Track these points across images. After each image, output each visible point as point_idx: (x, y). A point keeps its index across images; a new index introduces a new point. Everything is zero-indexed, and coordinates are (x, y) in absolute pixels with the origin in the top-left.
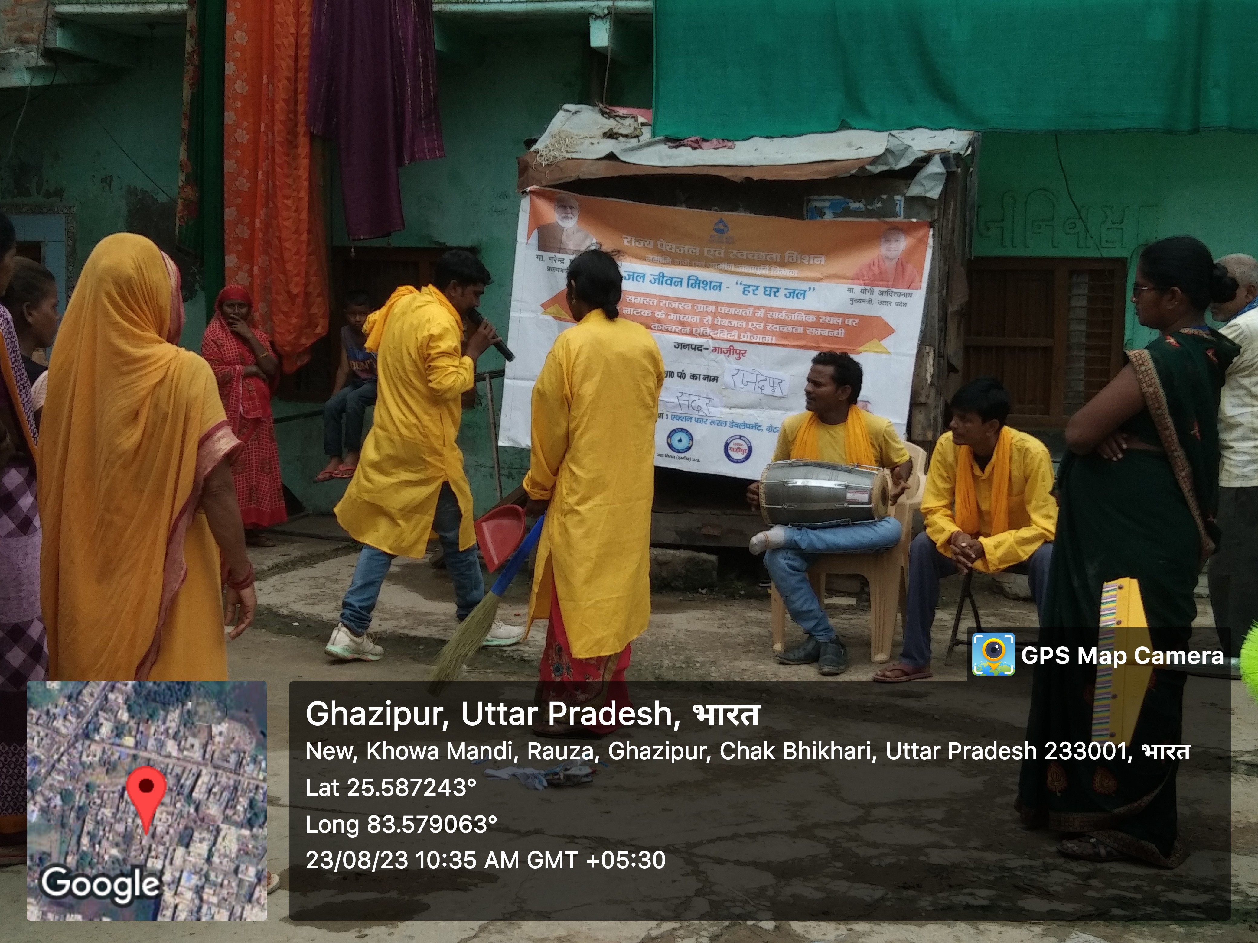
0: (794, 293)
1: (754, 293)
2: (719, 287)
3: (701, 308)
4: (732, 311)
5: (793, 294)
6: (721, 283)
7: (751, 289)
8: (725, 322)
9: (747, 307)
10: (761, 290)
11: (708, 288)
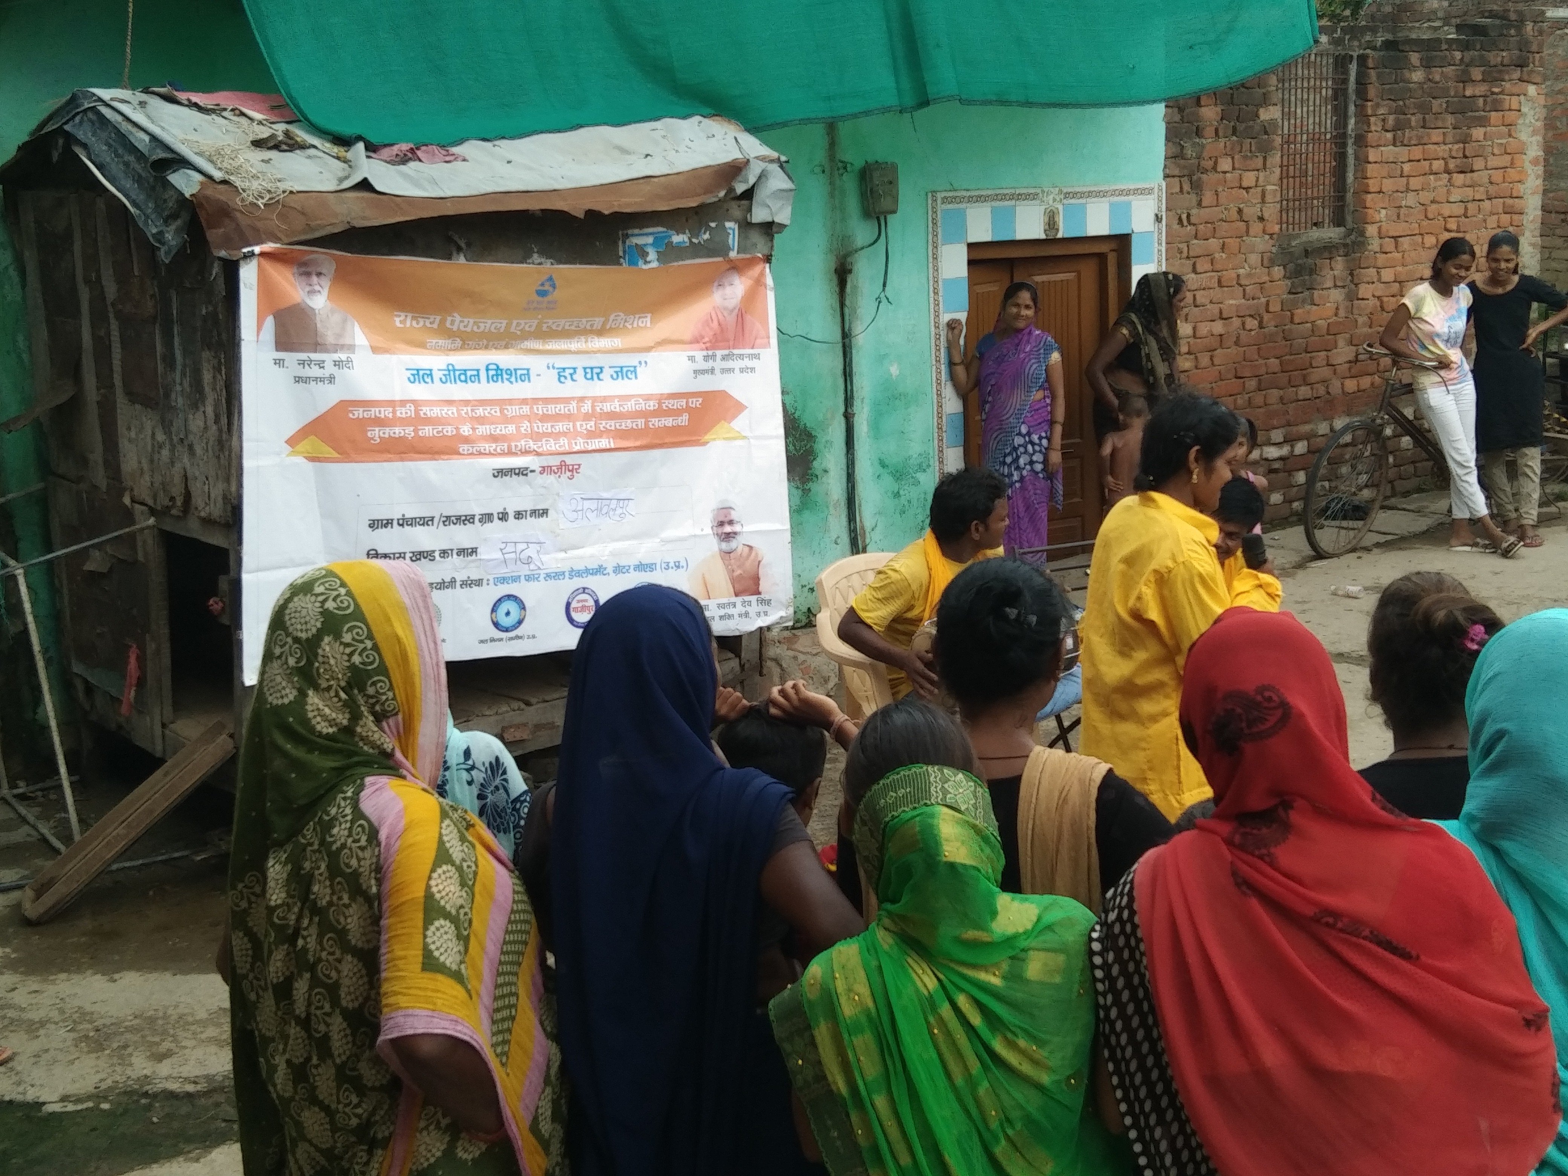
0: (621, 371)
1: (573, 380)
2: (526, 376)
3: (512, 411)
4: (552, 409)
5: (621, 373)
6: (528, 370)
7: (568, 372)
8: (546, 427)
9: (566, 400)
10: (580, 372)
11: (513, 379)
